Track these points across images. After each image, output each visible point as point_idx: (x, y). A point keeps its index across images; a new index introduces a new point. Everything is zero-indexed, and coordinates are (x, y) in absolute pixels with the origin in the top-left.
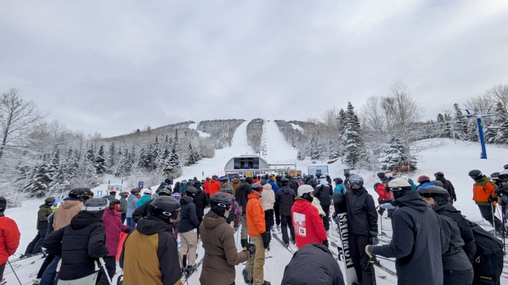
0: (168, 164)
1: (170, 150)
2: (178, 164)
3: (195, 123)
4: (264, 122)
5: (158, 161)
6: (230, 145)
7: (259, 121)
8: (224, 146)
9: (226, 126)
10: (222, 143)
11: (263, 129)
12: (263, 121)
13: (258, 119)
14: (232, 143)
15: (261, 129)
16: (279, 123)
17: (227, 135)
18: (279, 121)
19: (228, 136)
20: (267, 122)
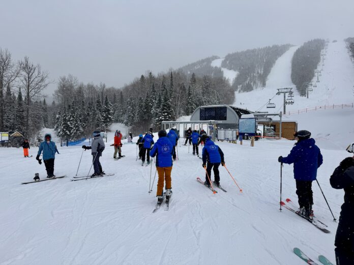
3: (219, 58)
4: (326, 43)
6: (264, 85)
7: (317, 43)
8: (254, 87)
10: (252, 84)
12: (323, 42)
14: (267, 82)
17: (261, 71)
20: (330, 43)
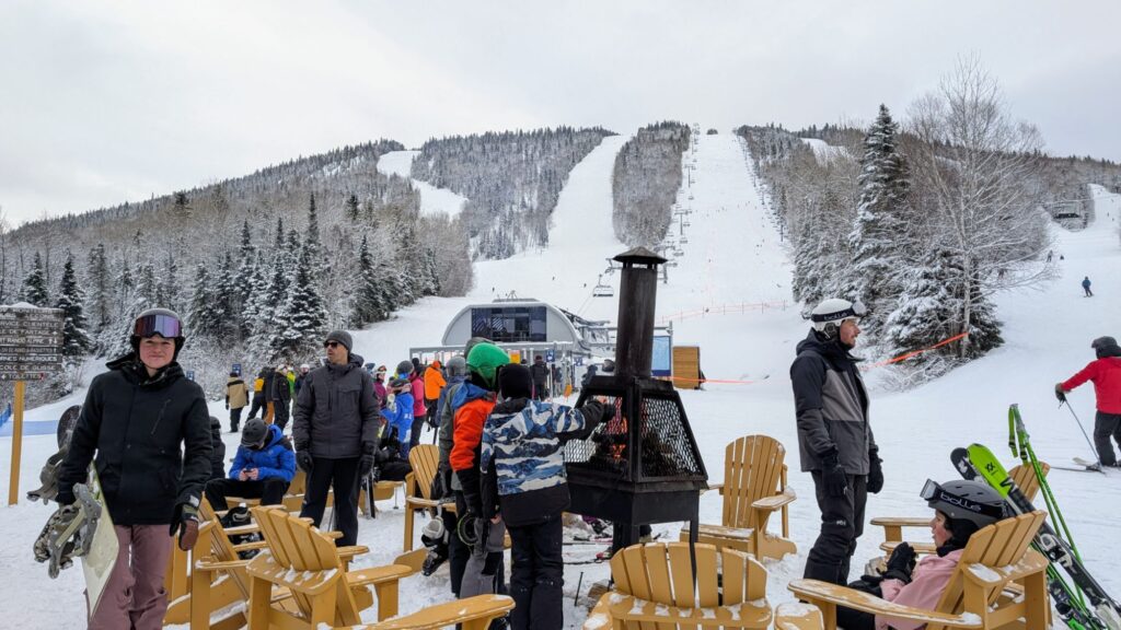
0: (285, 323)
1: (291, 276)
2: (319, 324)
3: (402, 148)
4: (692, 136)
5: (255, 310)
6: (544, 240)
7: (667, 134)
8: (518, 247)
9: (530, 161)
10: (510, 234)
11: (685, 172)
12: (685, 133)
13: (666, 125)
14: (552, 234)
15: (676, 171)
16: (758, 140)
17: (530, 198)
18: (757, 129)
19: (535, 203)
20: (703, 137)
